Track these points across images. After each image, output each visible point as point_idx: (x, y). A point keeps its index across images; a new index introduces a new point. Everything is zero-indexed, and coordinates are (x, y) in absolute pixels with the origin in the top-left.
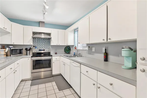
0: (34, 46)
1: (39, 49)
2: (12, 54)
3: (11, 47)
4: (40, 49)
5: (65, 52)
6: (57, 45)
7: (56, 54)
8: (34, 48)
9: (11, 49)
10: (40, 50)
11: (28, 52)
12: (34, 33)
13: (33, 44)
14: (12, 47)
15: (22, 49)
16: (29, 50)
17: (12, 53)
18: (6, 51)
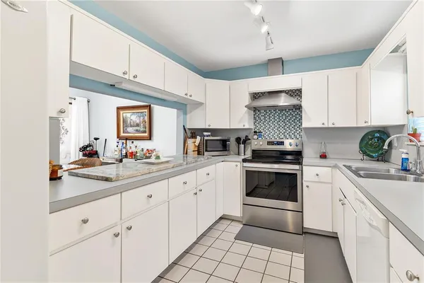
0: (255, 132)
1: (269, 140)
2: (206, 151)
3: (205, 134)
4: (271, 140)
5: (364, 153)
6: (326, 126)
7: (323, 156)
8: (256, 137)
9: (206, 138)
10: (269, 143)
11: (242, 146)
12: (255, 96)
13: (253, 127)
14: (209, 134)
15: (229, 140)
16: (244, 142)
17: (206, 147)
18: (197, 144)
